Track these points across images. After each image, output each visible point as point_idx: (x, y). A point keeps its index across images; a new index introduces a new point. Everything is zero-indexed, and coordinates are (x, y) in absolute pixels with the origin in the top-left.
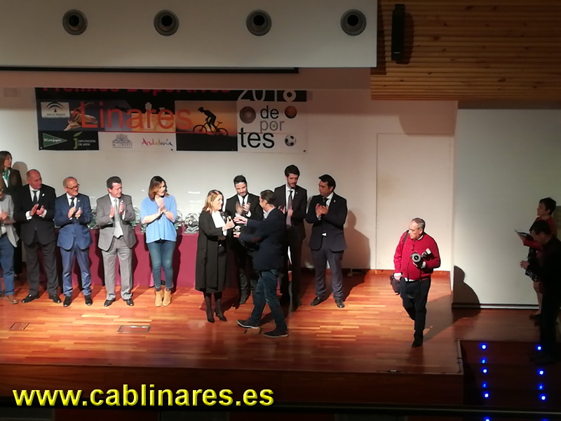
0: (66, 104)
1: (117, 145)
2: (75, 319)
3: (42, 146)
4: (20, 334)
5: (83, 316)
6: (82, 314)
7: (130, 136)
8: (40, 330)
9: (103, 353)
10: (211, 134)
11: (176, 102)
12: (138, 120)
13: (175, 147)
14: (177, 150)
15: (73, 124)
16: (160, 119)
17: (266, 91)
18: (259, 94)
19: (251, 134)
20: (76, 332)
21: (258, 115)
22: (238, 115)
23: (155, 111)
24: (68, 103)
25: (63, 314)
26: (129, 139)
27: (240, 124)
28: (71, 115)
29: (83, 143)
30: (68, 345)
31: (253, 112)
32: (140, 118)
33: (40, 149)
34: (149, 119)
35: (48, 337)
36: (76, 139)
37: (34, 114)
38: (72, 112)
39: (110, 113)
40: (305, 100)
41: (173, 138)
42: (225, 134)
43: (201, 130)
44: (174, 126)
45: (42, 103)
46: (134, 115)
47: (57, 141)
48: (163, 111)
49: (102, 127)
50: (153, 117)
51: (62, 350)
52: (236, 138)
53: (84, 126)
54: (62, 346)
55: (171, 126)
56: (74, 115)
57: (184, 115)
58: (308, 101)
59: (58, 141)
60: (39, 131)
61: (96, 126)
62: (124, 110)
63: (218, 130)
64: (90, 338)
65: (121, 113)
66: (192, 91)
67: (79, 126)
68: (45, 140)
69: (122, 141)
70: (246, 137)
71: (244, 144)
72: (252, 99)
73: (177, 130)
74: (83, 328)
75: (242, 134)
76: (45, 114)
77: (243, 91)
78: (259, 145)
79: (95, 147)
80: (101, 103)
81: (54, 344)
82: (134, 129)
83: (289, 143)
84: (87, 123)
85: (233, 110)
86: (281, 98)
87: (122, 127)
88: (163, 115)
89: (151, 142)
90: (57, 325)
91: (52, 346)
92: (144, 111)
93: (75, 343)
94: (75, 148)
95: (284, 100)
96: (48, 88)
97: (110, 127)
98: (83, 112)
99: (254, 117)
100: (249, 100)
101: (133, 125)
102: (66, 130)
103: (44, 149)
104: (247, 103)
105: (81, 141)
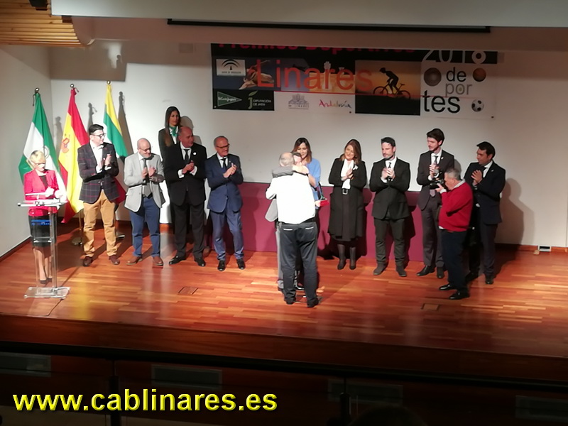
0: (242, 62)
1: (293, 106)
2: (244, 285)
3: (216, 105)
4: (189, 298)
5: (253, 283)
6: (252, 281)
7: (307, 97)
8: (209, 296)
9: (273, 322)
10: (392, 96)
11: (357, 62)
12: (316, 80)
13: (353, 109)
14: (356, 112)
15: (249, 83)
16: (338, 79)
17: (454, 51)
18: (446, 54)
19: (435, 98)
20: (245, 299)
21: (444, 78)
22: (422, 76)
23: (334, 71)
24: (244, 61)
25: (232, 280)
26: (305, 99)
27: (424, 87)
28: (247, 73)
29: (258, 103)
30: (237, 312)
31: (438, 74)
32: (318, 78)
33: (214, 108)
34: (327, 79)
35: (217, 303)
36: (251, 99)
37: (210, 71)
38: (248, 70)
39: (287, 72)
40: (495, 62)
41: (351, 100)
42: (408, 97)
43: (382, 92)
44: (354, 87)
45: (217, 60)
46: (312, 75)
47: (231, 100)
48: (342, 71)
49: (278, 86)
50: (332, 77)
51: (231, 318)
52: (419, 101)
53: (260, 85)
54: (231, 313)
55: (350, 87)
56: (250, 73)
57: (365, 75)
58: (498, 63)
59: (233, 100)
60: (213, 89)
61: (273, 86)
62: (302, 69)
63: (400, 92)
64: (259, 307)
65: (298, 72)
66: (375, 50)
67: (255, 85)
68: (219, 99)
69: (297, 101)
70: (429, 100)
71: (428, 108)
72: (438, 61)
73: (357, 91)
74: (252, 296)
75: (426, 97)
76: (221, 71)
77: (429, 51)
78: (443, 109)
79: (270, 107)
80: (278, 62)
81: (222, 310)
82: (311, 90)
83: (476, 108)
84: (263, 82)
85: (418, 71)
86: (469, 60)
87: (299, 86)
88: (342, 75)
89: (329, 104)
90: (225, 291)
91: (220, 313)
92: (322, 70)
93: (244, 311)
94: (250, 108)
95: (473, 62)
96: (225, 45)
97: (287, 86)
98: (259, 70)
99: (439, 80)
100: (435, 61)
101: (311, 85)
102: (241, 88)
103: (218, 108)
104: (433, 64)
105: (256, 101)
